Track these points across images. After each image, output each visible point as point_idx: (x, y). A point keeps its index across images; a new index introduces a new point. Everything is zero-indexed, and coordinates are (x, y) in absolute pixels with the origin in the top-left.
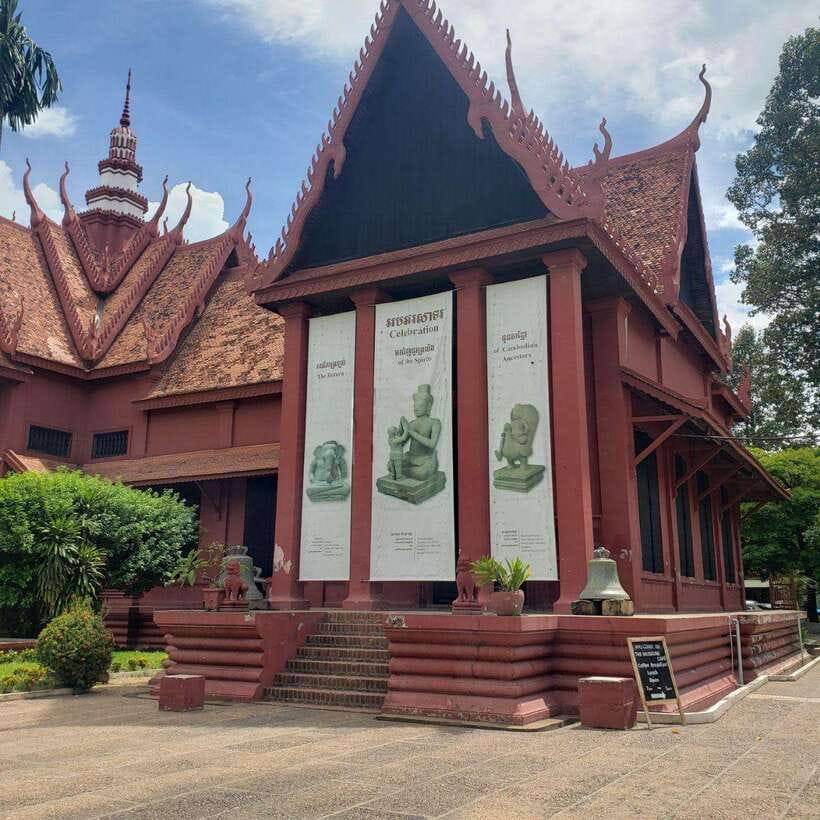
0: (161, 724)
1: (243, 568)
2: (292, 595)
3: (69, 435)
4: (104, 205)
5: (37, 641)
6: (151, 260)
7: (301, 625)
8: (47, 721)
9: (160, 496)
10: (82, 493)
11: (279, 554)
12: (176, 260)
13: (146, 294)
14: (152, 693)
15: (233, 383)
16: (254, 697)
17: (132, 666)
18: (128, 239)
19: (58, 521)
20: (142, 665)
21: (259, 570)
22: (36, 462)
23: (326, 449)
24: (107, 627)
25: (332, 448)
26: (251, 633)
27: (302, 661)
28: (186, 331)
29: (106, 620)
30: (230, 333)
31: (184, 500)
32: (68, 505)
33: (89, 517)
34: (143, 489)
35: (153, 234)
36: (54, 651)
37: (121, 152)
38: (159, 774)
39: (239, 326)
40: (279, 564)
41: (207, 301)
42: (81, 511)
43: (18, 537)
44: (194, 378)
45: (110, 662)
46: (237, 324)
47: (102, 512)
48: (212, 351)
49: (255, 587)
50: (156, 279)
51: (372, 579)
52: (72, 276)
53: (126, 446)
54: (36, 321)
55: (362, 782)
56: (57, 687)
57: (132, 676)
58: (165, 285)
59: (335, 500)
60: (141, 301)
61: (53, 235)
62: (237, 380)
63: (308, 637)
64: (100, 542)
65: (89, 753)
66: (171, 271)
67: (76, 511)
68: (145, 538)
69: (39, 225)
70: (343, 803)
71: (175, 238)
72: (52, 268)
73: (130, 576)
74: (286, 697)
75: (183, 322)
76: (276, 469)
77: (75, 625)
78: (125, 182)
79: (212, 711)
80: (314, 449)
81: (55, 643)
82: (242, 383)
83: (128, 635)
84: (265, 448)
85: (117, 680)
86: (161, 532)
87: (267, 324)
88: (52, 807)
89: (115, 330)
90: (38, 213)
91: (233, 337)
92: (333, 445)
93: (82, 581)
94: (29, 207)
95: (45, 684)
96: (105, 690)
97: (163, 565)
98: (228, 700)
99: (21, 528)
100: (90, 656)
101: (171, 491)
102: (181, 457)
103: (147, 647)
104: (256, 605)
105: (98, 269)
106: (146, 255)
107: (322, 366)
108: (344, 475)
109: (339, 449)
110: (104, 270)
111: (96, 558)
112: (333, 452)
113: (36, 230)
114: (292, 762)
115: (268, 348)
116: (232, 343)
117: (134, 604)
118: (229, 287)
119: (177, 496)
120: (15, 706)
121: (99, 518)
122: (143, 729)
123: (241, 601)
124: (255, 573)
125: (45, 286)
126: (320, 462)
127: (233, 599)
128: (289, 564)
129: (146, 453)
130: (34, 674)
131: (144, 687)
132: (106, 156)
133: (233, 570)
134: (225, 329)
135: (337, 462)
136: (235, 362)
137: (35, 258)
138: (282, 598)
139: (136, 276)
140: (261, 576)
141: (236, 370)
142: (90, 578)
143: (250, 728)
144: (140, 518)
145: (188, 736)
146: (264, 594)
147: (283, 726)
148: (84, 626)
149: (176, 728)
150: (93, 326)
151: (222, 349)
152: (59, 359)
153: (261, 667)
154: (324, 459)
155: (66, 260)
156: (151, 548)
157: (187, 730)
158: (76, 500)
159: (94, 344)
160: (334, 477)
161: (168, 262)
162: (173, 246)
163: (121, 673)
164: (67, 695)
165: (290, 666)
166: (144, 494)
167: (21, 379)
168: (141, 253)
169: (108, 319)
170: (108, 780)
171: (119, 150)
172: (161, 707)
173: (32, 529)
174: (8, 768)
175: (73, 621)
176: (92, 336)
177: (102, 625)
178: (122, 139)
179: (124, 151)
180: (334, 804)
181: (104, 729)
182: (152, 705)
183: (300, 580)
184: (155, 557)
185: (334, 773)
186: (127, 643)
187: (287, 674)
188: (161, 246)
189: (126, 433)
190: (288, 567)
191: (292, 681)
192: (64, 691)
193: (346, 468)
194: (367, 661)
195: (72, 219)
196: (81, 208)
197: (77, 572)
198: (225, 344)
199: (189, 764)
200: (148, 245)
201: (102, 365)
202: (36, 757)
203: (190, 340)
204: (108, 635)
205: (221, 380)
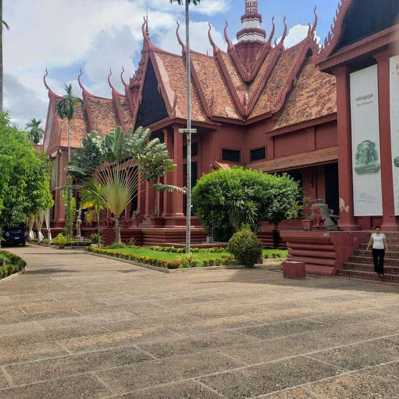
0: (284, 285)
1: (322, 210)
2: (351, 224)
3: (239, 152)
4: (245, 38)
5: (228, 243)
6: (269, 61)
7: (355, 238)
8: (233, 280)
9: (281, 177)
10: (244, 177)
11: (342, 203)
12: (281, 59)
13: (268, 79)
14: (281, 269)
15: (314, 117)
16: (332, 273)
17: (274, 256)
18: (257, 53)
19: (234, 190)
20: (279, 256)
21: (332, 211)
22: (226, 165)
23: (363, 146)
24: (258, 238)
25: (367, 144)
26: (328, 242)
27: (358, 257)
28: (288, 95)
29: (257, 234)
30: (311, 91)
31: (293, 178)
32: (238, 182)
33: (248, 188)
34: (273, 174)
35: (269, 48)
36: (236, 248)
37: (251, 9)
38: (278, 309)
39: (314, 87)
40: (342, 207)
41: (298, 76)
42: (244, 185)
43: (218, 198)
44: (294, 117)
45: (261, 254)
46: (313, 86)
47: (254, 185)
48: (302, 102)
49: (330, 219)
50: (272, 70)
51: (396, 215)
52: (234, 76)
53: (264, 154)
54: (220, 100)
55: (388, 324)
56: (239, 264)
57: (274, 261)
58: (277, 72)
59: (370, 173)
60: (266, 83)
61: (224, 57)
62: (315, 115)
63: (360, 245)
64: (254, 199)
65: (248, 295)
66: (279, 65)
67: (242, 185)
68: (275, 196)
69: (217, 54)
70: (375, 335)
71: (280, 47)
72: (224, 74)
73: (270, 214)
74: (350, 275)
75: (287, 89)
76: (337, 160)
77: (243, 237)
78: (254, 24)
79: (310, 280)
80: (357, 146)
81: (236, 245)
82: (319, 116)
83: (273, 242)
84: (333, 149)
85: (267, 262)
86: (283, 193)
87: (330, 83)
88: (227, 320)
89: (255, 99)
90: (216, 49)
91: (312, 93)
92: (368, 143)
93: (248, 217)
94: (212, 46)
95: (234, 262)
96: (261, 266)
97: (285, 209)
98: (319, 275)
99: (219, 194)
100: (251, 251)
101: (286, 174)
102: (290, 158)
103: (282, 248)
104: (331, 228)
105: (245, 71)
106: (267, 59)
107: (358, 99)
108: (376, 159)
109: (371, 145)
110: (248, 70)
111: (253, 207)
112: (368, 147)
113: (216, 57)
114: (349, 309)
115: (331, 96)
116: (312, 96)
117: (275, 228)
118: (309, 68)
119: (289, 176)
120: (221, 271)
121: (253, 188)
122: (275, 286)
123: (322, 226)
124: (330, 212)
125: (222, 83)
126: (361, 153)
127: (317, 225)
128: (348, 207)
129: (274, 157)
130: (230, 258)
131: (279, 266)
132: (244, 13)
133: (317, 211)
134: (308, 90)
135: (371, 152)
136: (314, 106)
137: (217, 71)
138: (345, 225)
139: (262, 71)
140: (333, 214)
141: (314, 111)
142: (251, 216)
143: (328, 289)
144: (272, 187)
145: (296, 291)
146: (336, 223)
147: (346, 289)
148: (247, 237)
149: (291, 287)
150: (245, 99)
151: (307, 100)
152: (231, 117)
153: (335, 259)
154: (363, 151)
155: (230, 69)
156: (279, 201)
157: (296, 288)
158: (242, 180)
159: (246, 107)
160: (369, 160)
161: (277, 60)
162: (279, 52)
163: (269, 259)
164: (243, 268)
165: (351, 259)
166: (273, 176)
167: (216, 128)
168: (265, 59)
169: (251, 94)
170: (253, 310)
171: (249, 8)
172: (285, 276)
173: (224, 195)
174: (212, 300)
175: (242, 235)
176: (245, 104)
177: (255, 237)
178: (251, 3)
179: (252, 8)
180: (369, 335)
181: (257, 285)
182: (280, 275)
183: (355, 215)
184: (281, 205)
185: (372, 317)
186: (274, 246)
187: (349, 263)
188: (273, 53)
189: (264, 148)
190: (347, 209)
191: (352, 267)
192: (241, 266)
193: (376, 155)
194: (395, 258)
195: (231, 48)
196: (235, 42)
197: (245, 213)
198: (308, 97)
199: (294, 306)
200: (267, 54)
201: (251, 117)
202: (225, 296)
203: (290, 99)
204: (259, 241)
205: (307, 116)
